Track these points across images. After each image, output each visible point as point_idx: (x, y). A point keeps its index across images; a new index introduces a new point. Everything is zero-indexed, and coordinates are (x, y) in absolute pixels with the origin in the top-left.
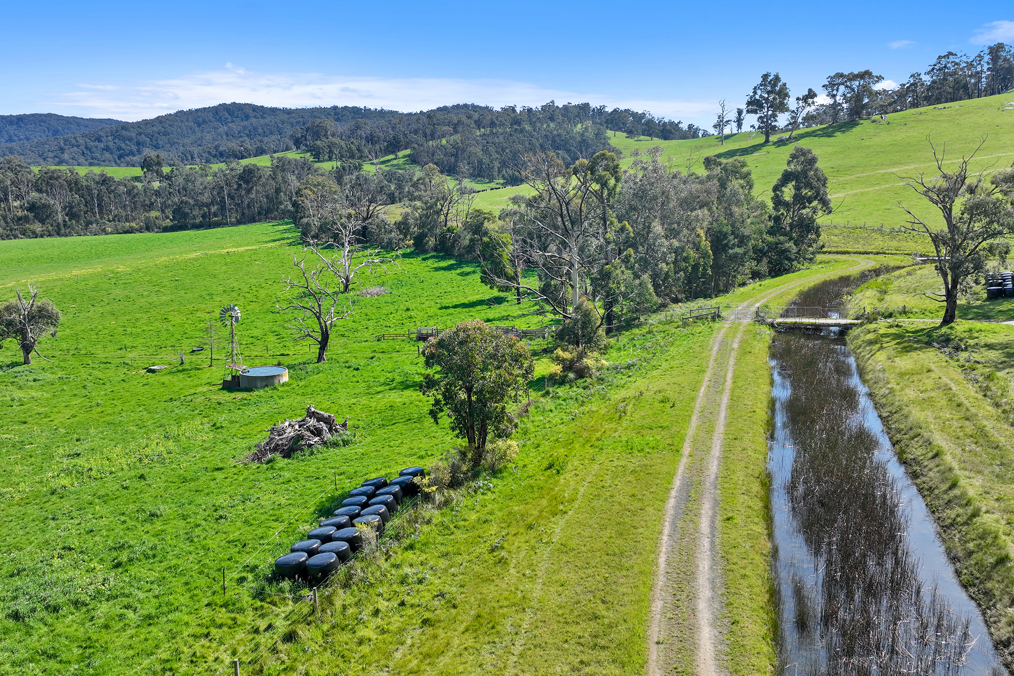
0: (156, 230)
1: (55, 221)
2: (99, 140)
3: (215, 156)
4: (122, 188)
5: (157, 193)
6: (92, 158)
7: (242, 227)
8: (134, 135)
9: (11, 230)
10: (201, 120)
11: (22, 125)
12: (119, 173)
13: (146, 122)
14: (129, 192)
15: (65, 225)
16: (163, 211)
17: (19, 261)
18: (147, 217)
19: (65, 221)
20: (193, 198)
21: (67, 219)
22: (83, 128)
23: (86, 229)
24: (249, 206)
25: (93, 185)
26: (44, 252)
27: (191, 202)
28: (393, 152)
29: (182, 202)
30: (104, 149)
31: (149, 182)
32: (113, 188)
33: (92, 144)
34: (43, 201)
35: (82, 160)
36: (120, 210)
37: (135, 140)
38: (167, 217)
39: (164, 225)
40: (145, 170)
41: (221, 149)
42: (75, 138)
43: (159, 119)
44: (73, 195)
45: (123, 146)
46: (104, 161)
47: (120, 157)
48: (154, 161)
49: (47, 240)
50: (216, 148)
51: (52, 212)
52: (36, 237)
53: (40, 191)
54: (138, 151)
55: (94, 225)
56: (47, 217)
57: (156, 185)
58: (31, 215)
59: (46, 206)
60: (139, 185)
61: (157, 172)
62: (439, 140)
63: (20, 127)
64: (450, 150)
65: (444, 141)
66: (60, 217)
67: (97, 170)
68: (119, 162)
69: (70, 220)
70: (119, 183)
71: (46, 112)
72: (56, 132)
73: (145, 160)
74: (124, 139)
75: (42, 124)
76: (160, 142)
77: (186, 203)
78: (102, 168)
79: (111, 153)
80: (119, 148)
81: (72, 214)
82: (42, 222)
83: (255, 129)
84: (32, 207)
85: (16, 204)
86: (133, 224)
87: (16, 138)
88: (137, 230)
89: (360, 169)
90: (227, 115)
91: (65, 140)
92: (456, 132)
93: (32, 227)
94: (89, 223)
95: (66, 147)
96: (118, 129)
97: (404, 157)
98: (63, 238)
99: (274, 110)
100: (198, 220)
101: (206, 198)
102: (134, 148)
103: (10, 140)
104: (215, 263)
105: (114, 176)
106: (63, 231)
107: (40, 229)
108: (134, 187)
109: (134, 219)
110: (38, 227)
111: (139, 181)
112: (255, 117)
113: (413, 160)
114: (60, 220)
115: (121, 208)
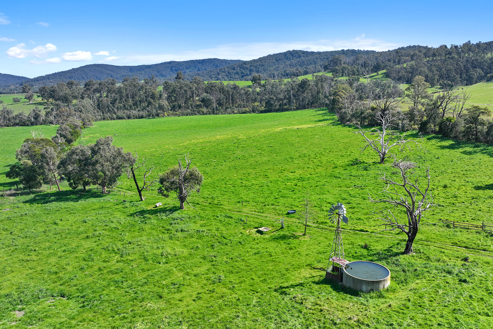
0: (257, 112)
1: (212, 107)
2: (234, 69)
3: (284, 76)
4: (242, 91)
5: (258, 94)
6: (231, 77)
7: (299, 112)
8: (249, 66)
9: (194, 111)
10: (278, 59)
11: (204, 64)
12: (242, 84)
13: (254, 61)
14: (246, 93)
15: (216, 109)
16: (261, 103)
17: (195, 127)
18: (253, 106)
19: (216, 107)
20: (275, 96)
21: (218, 106)
22: (228, 64)
23: (225, 111)
24: (303, 101)
25: (230, 90)
26: (206, 122)
27: (275, 98)
28: (376, 72)
29: (270, 98)
30: (235, 73)
31: (255, 88)
32: (238, 91)
33: (231, 71)
34: (208, 98)
35: (226, 78)
36: (241, 102)
37: (249, 69)
38: (263, 106)
39: (261, 110)
40: (253, 82)
41: (287, 72)
42: (224, 69)
43: (260, 59)
44: (221, 95)
45: (244, 71)
46: (235, 79)
47: (242, 77)
48: (258, 78)
49: (208, 116)
50: (285, 71)
51: (211, 103)
52: (204, 115)
53: (207, 93)
54: (250, 74)
55: (229, 109)
56: (209, 105)
57: (258, 90)
58: (202, 104)
59: (209, 100)
60: (250, 90)
61: (259, 83)
62: (402, 65)
63: (203, 64)
64: (409, 70)
65: (405, 65)
66: (215, 105)
67: (232, 83)
68: (241, 79)
69: (219, 106)
70: (242, 89)
71: (213, 58)
72: (217, 66)
73: (254, 77)
74: (244, 69)
75: (212, 63)
76: (260, 70)
77: (273, 99)
78: (234, 82)
79: (239, 75)
80: (242, 73)
81: (220, 104)
82: (207, 107)
83: (303, 62)
84: (203, 100)
85: (197, 98)
86: (247, 109)
87: (201, 69)
88: (248, 112)
89: (358, 81)
90: (290, 56)
91: (220, 70)
92: (412, 60)
93: (202, 110)
94: (227, 108)
95: (220, 73)
96: (242, 64)
97: (382, 74)
98: (215, 116)
99: (312, 53)
100: (278, 107)
101: (281, 96)
102: (248, 72)
103: (199, 70)
104: (292, 135)
105: (239, 85)
106: (215, 112)
107: (206, 111)
108: (248, 91)
109: (247, 106)
110: (205, 110)
111: (250, 88)
112: (304, 56)
113: (387, 75)
114: (215, 107)
115: (242, 101)
